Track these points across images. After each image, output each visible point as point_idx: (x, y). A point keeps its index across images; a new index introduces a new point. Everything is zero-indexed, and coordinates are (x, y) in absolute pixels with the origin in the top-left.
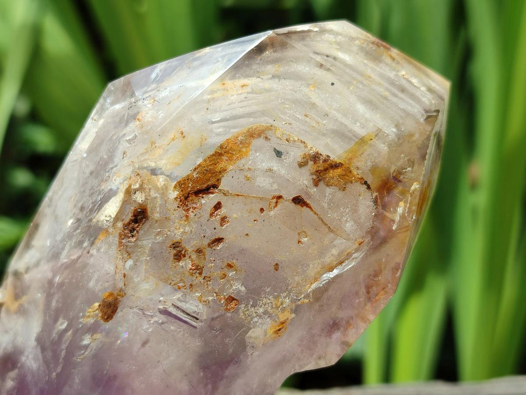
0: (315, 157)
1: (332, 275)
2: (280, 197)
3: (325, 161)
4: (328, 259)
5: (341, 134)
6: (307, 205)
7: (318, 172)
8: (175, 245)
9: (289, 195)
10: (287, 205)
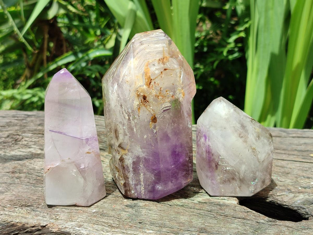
0: (159, 60)
1: (182, 77)
2: (162, 72)
3: (161, 59)
4: (178, 75)
5: (158, 53)
6: (167, 69)
7: (163, 62)
8: (156, 96)
9: (162, 70)
10: (164, 72)
